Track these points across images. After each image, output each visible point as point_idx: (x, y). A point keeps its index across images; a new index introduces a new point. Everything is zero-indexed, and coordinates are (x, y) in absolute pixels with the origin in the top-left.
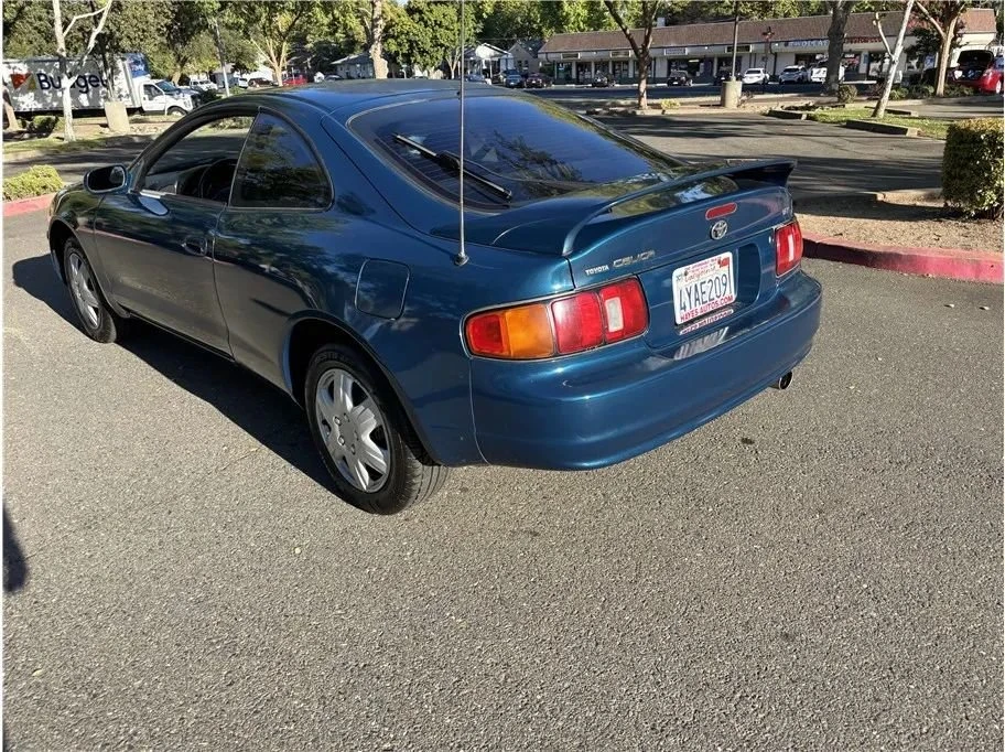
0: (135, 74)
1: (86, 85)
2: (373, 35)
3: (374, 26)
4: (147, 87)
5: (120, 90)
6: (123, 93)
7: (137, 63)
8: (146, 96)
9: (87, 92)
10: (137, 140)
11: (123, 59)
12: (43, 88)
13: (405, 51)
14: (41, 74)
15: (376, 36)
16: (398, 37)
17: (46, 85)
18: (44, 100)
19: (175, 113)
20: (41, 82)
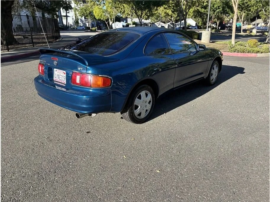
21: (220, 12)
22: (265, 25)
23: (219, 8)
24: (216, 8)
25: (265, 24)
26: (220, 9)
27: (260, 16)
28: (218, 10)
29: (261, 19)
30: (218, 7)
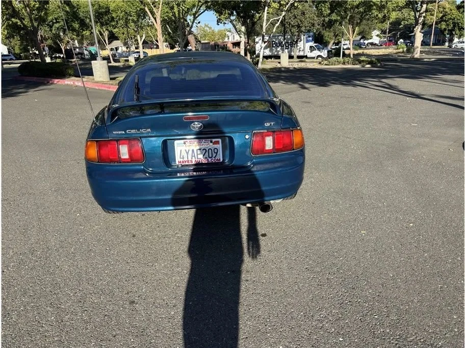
0: (308, 41)
1: (288, 46)
2: (418, 21)
3: (419, 17)
4: (311, 47)
5: (300, 48)
6: (301, 50)
7: (309, 37)
8: (310, 51)
9: (288, 49)
10: (283, 69)
11: (304, 35)
12: (273, 47)
13: (449, 28)
14: (273, 41)
15: (420, 22)
16: (448, 21)
17: (274, 45)
18: (272, 52)
19: (319, 58)
20: (273, 44)
21: (62, 28)
22: (128, 50)
23: (57, 22)
24: (52, 21)
25: (127, 48)
26: (59, 22)
27: (116, 35)
28: (57, 25)
29: (120, 41)
30: (56, 19)
